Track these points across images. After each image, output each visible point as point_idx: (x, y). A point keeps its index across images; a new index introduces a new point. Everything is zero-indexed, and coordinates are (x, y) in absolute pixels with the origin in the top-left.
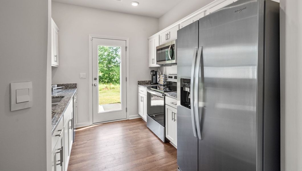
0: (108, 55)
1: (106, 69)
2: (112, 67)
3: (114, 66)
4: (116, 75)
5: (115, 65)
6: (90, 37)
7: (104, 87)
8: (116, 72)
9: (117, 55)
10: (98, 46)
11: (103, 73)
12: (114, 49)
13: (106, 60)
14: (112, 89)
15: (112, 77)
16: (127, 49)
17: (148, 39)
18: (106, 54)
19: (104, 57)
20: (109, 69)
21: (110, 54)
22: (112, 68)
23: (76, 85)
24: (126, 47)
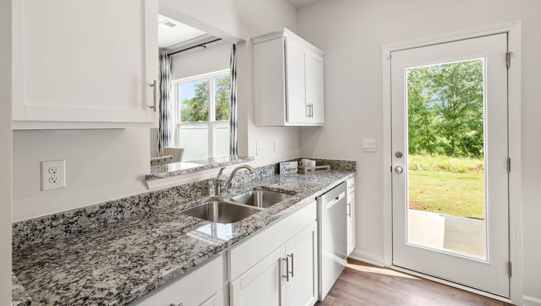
6: (386, 53)
10: (407, 68)
16: (512, 59)
23: (355, 165)
24: (508, 56)
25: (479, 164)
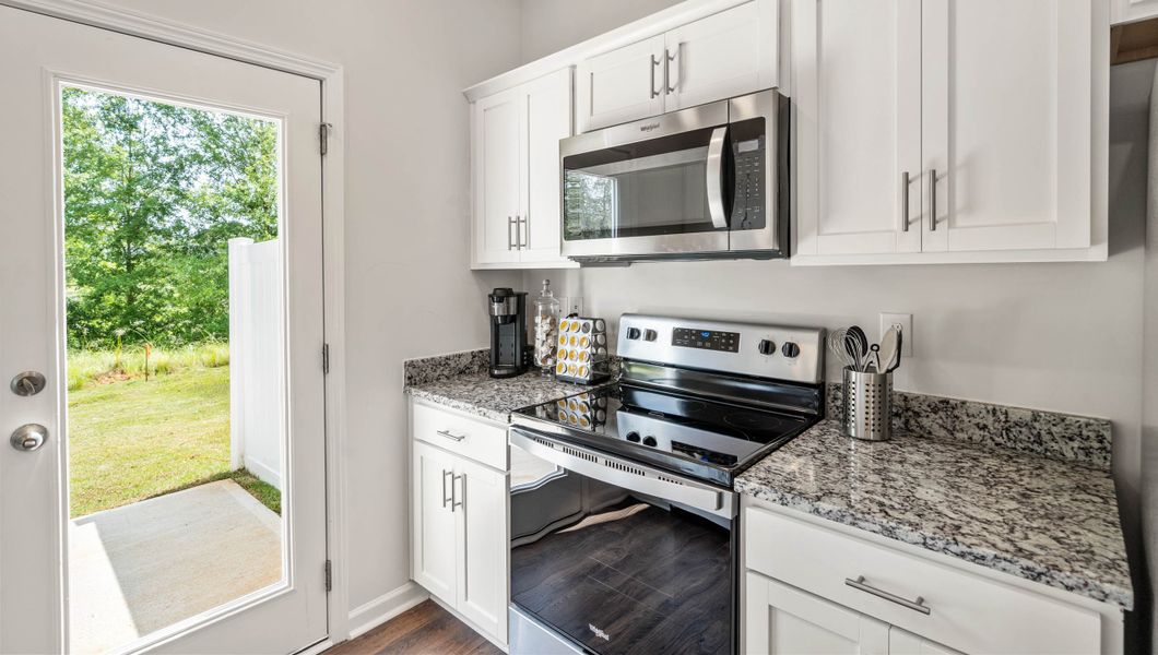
0: (127, 193)
1: (112, 265)
2: (151, 255)
3: (161, 252)
4: (176, 295)
5: (168, 248)
7: (99, 369)
8: (176, 283)
9: (182, 195)
11: (88, 290)
12: (162, 165)
13: (111, 219)
14: (152, 376)
15: (149, 306)
16: (330, 140)
17: (468, 98)
18: (107, 185)
19: (94, 201)
20: (130, 267)
21: (139, 189)
22: (152, 261)
24: (323, 130)
25: (113, 363)
